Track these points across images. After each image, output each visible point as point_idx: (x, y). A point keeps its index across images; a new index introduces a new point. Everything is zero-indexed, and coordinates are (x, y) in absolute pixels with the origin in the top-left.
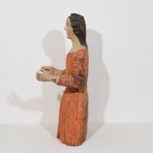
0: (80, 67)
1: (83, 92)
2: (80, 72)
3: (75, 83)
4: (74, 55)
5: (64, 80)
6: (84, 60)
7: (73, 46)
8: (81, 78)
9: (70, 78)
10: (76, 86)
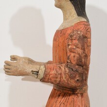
0: (80, 51)
1: (82, 95)
2: (80, 59)
3: (72, 78)
4: (69, 32)
5: (53, 72)
6: (85, 40)
7: (65, 19)
8: (80, 69)
9: (64, 68)
10: (73, 83)
